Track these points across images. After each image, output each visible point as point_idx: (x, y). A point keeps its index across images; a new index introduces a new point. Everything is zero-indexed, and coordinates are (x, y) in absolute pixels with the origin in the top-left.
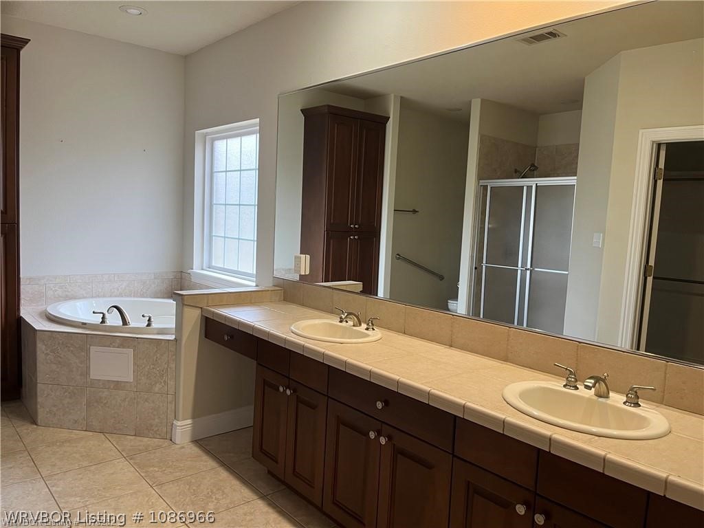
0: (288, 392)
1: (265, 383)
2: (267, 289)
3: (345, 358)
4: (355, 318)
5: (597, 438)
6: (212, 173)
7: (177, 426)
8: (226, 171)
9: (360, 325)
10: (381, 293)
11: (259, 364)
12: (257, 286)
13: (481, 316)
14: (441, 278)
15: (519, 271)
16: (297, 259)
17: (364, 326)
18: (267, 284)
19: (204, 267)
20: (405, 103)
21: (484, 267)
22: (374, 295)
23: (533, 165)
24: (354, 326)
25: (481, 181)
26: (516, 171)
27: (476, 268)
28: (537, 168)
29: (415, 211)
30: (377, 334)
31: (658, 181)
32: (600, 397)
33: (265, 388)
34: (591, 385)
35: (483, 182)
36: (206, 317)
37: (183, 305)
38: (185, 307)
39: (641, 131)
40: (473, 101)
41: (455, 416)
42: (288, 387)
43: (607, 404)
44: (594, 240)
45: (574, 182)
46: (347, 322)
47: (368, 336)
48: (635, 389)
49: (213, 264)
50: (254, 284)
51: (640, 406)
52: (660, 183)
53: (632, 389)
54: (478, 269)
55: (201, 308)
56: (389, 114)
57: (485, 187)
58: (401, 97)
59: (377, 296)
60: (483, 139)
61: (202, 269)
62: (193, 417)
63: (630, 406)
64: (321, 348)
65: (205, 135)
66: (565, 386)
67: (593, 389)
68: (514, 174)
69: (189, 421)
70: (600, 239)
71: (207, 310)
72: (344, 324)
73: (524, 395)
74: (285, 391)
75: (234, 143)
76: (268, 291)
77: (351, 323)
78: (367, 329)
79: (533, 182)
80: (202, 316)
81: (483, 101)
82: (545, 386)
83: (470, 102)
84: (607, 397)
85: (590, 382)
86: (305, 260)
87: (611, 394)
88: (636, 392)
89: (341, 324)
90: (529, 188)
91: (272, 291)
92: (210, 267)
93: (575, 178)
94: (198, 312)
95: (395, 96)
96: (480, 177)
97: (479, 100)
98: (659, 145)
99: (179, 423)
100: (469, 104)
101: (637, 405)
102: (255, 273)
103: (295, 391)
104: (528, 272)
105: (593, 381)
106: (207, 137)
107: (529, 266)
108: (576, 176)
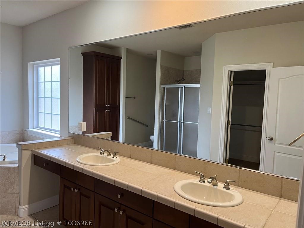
0: (76, 191)
1: (65, 186)
2: (66, 138)
3: (102, 174)
4: (108, 153)
5: (214, 207)
6: (37, 82)
7: (20, 209)
8: (45, 82)
9: (110, 155)
10: (121, 139)
11: (61, 177)
12: (61, 137)
13: (164, 150)
14: (147, 126)
15: (179, 123)
16: (80, 124)
17: (112, 155)
18: (66, 136)
19: (35, 128)
20: (129, 51)
21: (164, 121)
22: (117, 141)
23: (183, 78)
24: (107, 156)
25: (162, 85)
26: (176, 81)
27: (161, 122)
28: (184, 79)
29: (135, 98)
30: (118, 159)
31: (231, 86)
32: (214, 185)
33: (65, 188)
34: (210, 181)
35: (163, 86)
36: (34, 155)
37: (22, 149)
38: (23, 150)
39: (224, 66)
40: (158, 51)
41: (154, 201)
42: (76, 188)
43: (217, 189)
44: (208, 111)
45: (199, 86)
46: (104, 154)
47: (113, 161)
48: (228, 182)
49: (39, 126)
50: (59, 136)
51: (230, 189)
52: (232, 87)
53: (226, 182)
54: (162, 122)
55: (32, 150)
56: (122, 56)
57: (164, 88)
58: (127, 48)
59: (119, 141)
60: (162, 67)
61: (34, 128)
62: (29, 204)
63: (226, 189)
64: (91, 169)
65: (33, 65)
66: (200, 181)
67: (211, 183)
68: (175, 82)
69: (27, 206)
70: (210, 110)
71: (35, 151)
72: (103, 155)
73: (183, 187)
74: (74, 190)
75: (48, 69)
76: (66, 139)
77: (106, 154)
78: (113, 157)
79: (183, 86)
80: (32, 154)
81: (161, 51)
82: (192, 182)
83: (157, 51)
84: (217, 185)
85: (210, 180)
86: (84, 124)
87: (218, 184)
88: (228, 183)
89: (101, 155)
90: (182, 88)
91: (68, 139)
92: (38, 127)
93: (200, 84)
94: (30, 152)
95: (124, 48)
96: (162, 83)
97: (160, 51)
98: (231, 72)
99: (22, 207)
100: (156, 52)
101: (229, 189)
102: (60, 130)
103: (79, 190)
104: (182, 123)
105: (211, 179)
106: (34, 66)
107: (182, 121)
108: (200, 83)
